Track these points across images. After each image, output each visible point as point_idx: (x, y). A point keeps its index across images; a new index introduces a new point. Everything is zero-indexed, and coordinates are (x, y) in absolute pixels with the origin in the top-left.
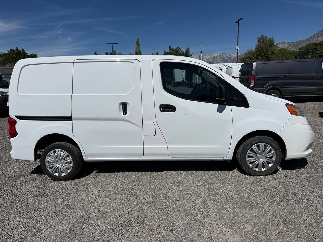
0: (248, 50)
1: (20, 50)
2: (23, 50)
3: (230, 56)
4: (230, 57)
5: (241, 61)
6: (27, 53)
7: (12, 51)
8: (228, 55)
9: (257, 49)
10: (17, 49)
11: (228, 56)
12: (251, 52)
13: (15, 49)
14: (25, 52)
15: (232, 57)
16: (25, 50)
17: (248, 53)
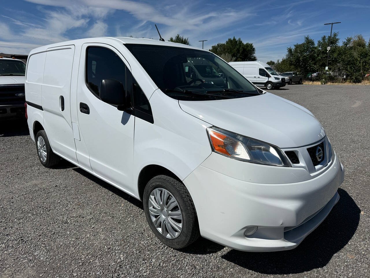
1: (236, 40)
2: (239, 39)
6: (243, 42)
7: (230, 40)
10: (234, 39)
13: (232, 39)
14: (241, 42)
16: (241, 40)
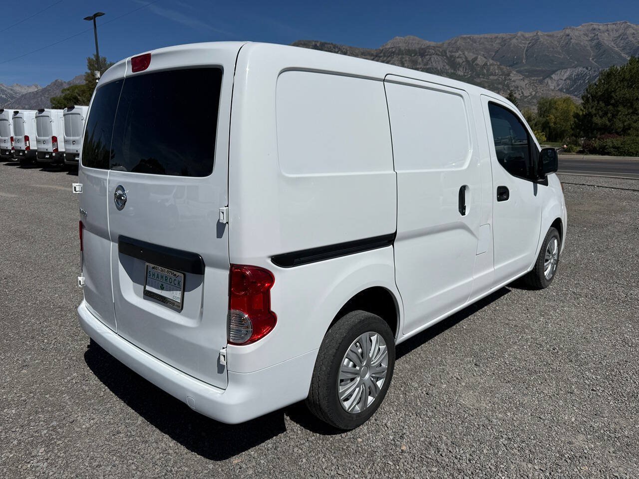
0: (54, 81)
3: (12, 90)
4: (12, 92)
5: (54, 104)
8: (5, 89)
9: (90, 82)
11: (5, 91)
12: (76, 87)
15: (16, 93)
17: (68, 90)
